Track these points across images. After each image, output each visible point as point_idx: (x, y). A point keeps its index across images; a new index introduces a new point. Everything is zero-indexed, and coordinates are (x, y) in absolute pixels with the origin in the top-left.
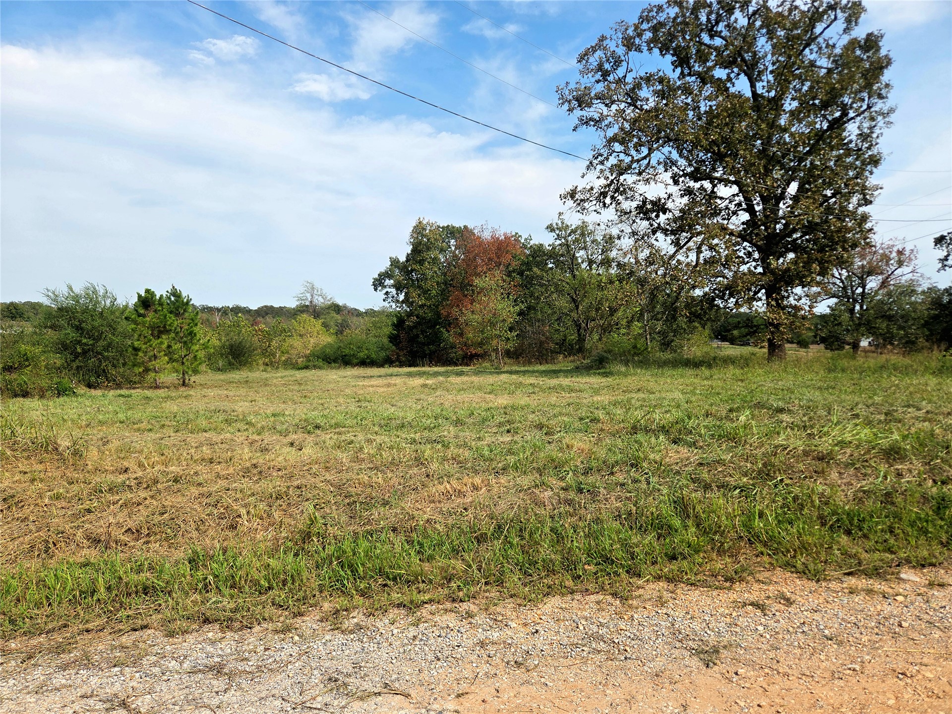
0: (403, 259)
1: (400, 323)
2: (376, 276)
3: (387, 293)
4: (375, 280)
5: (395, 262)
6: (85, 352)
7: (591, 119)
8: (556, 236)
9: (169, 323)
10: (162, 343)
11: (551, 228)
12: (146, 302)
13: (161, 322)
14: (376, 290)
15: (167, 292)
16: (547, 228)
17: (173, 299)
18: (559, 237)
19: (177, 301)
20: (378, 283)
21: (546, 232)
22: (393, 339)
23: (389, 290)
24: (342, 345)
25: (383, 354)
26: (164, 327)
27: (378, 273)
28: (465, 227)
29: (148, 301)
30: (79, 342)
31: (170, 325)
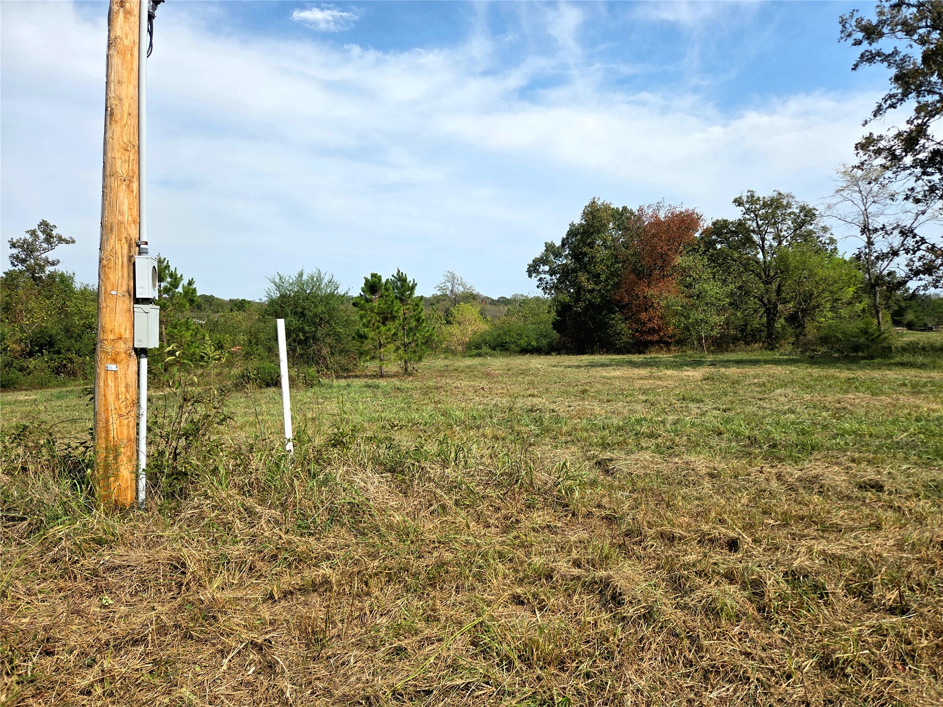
0: (558, 243)
1: (563, 310)
2: (531, 262)
3: (540, 279)
4: (530, 266)
5: (550, 248)
6: (307, 339)
7: (879, 54)
8: (744, 211)
9: (395, 309)
10: (389, 330)
11: (738, 202)
12: (373, 286)
13: (389, 308)
14: (530, 276)
15: (393, 276)
16: (735, 201)
17: (399, 283)
18: (748, 211)
19: (402, 286)
20: (533, 269)
21: (733, 206)
22: (556, 325)
23: (543, 276)
24: (502, 332)
25: (544, 342)
26: (391, 313)
27: (533, 259)
28: (625, 208)
29: (376, 286)
30: (302, 330)
31: (397, 311)
